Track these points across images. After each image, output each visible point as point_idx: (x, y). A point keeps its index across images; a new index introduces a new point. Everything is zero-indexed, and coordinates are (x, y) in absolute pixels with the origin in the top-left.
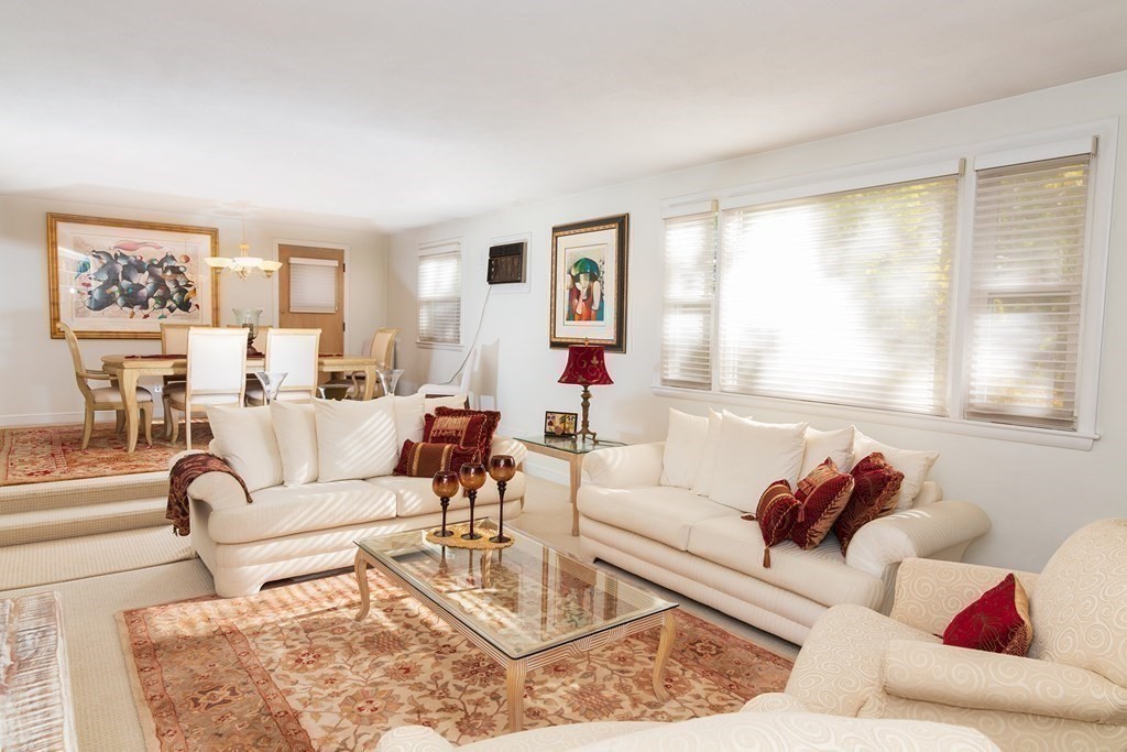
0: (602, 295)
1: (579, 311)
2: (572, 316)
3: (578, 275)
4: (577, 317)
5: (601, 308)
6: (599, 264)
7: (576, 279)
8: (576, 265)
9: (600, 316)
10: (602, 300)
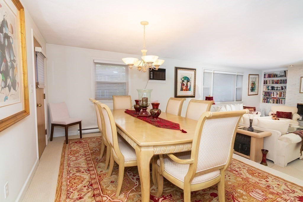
0: (190, 85)
1: (184, 89)
2: (182, 90)
3: (184, 80)
4: (183, 90)
5: (190, 88)
6: (190, 78)
7: (183, 81)
8: (183, 78)
9: (189, 90)
10: (190, 86)
